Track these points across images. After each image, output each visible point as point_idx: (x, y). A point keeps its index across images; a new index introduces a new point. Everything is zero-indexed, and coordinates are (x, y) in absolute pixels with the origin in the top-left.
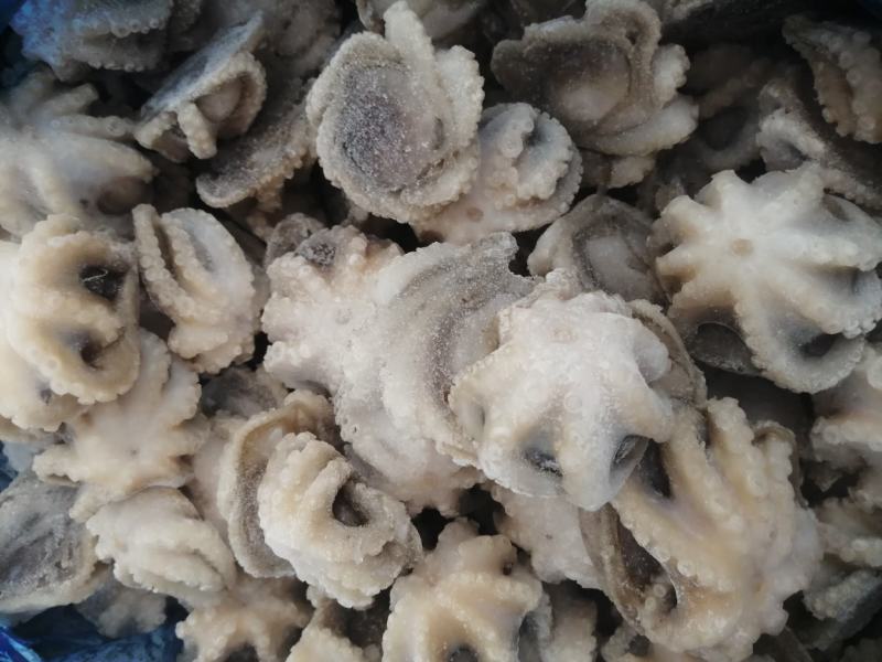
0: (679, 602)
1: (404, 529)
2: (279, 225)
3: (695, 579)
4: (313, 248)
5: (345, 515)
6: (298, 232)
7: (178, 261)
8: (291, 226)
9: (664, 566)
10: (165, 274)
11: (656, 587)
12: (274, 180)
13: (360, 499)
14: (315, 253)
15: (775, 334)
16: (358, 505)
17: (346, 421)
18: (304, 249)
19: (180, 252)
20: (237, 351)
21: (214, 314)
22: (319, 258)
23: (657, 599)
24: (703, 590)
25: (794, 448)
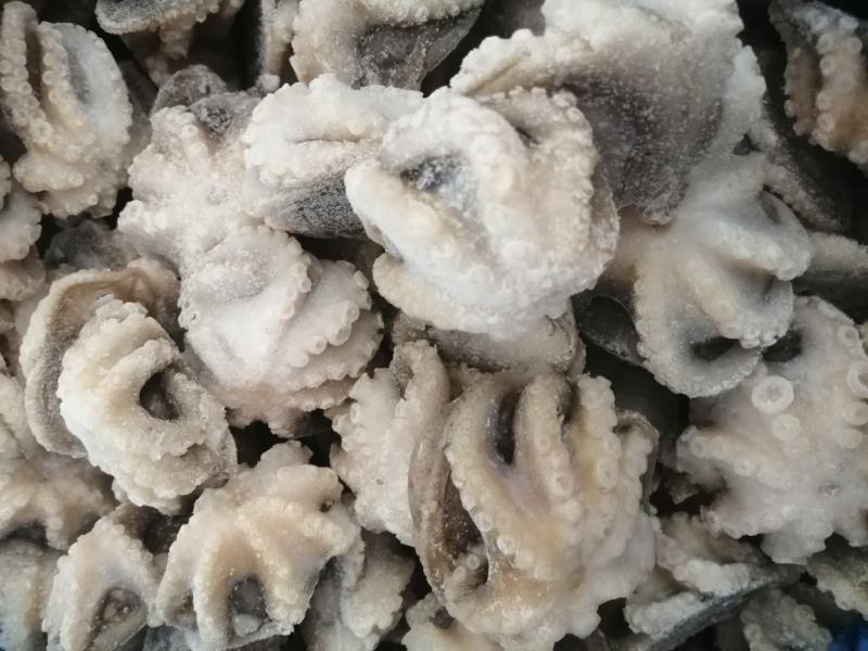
0: (489, 579)
1: (218, 435)
2: (178, 73)
3: (513, 558)
4: (209, 109)
5: (156, 405)
6: (196, 85)
7: (47, 78)
8: (190, 77)
9: (484, 536)
10: (25, 88)
11: (471, 557)
12: (181, 19)
13: (176, 389)
14: (209, 115)
15: (669, 325)
16: (172, 397)
17: (187, 305)
18: (199, 107)
19: (51, 68)
20: (91, 200)
21: (73, 151)
22: (212, 123)
23: (468, 570)
24: (517, 572)
25: (654, 448)
